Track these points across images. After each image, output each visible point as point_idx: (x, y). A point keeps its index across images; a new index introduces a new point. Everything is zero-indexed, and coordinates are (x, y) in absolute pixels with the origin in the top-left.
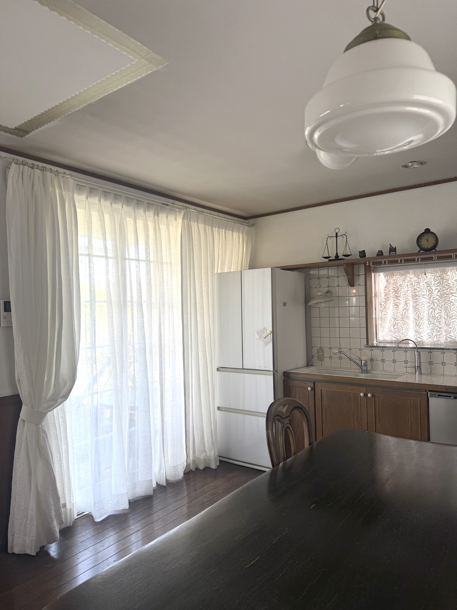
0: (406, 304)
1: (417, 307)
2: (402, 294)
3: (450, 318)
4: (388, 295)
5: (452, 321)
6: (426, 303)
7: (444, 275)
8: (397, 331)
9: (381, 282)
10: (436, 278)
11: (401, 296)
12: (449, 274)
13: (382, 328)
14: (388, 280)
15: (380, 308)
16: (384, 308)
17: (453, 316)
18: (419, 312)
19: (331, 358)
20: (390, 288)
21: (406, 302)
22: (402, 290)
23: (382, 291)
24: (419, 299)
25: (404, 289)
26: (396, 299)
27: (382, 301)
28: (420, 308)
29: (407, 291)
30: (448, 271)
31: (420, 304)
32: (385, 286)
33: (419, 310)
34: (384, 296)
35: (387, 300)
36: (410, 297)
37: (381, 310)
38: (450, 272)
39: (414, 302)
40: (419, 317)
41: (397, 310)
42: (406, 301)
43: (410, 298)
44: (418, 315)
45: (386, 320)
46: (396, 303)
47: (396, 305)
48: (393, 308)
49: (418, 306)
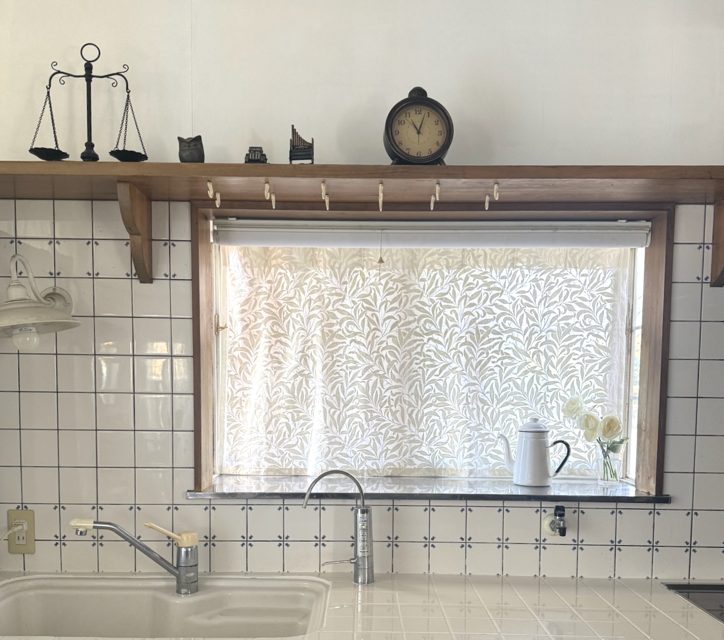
0: (304, 357)
1: (334, 369)
2: (294, 327)
3: (424, 402)
4: (252, 328)
5: (426, 411)
6: (360, 358)
7: (413, 277)
8: (274, 439)
9: (233, 285)
10: (390, 285)
11: (291, 334)
12: (424, 275)
13: (234, 431)
14: (253, 280)
15: (230, 369)
16: (241, 368)
17: (428, 396)
18: (339, 385)
19: (60, 541)
20: (257, 308)
21: (303, 351)
22: (294, 315)
23: (236, 316)
24: (341, 345)
25: (301, 313)
26: (276, 342)
27: (236, 346)
28: (343, 373)
29: (309, 318)
30: (424, 267)
31: (344, 360)
32: (243, 299)
33: (340, 379)
34: (240, 332)
35: (250, 343)
36: (314, 338)
37: (232, 373)
38: (429, 270)
39: (327, 354)
40: (339, 399)
41: (278, 377)
42: (304, 349)
43: (316, 341)
44: (338, 392)
45: (246, 405)
46: (276, 355)
47: (276, 361)
48: (267, 370)
49: (338, 366)
